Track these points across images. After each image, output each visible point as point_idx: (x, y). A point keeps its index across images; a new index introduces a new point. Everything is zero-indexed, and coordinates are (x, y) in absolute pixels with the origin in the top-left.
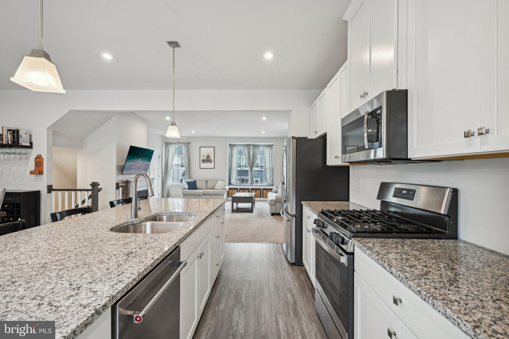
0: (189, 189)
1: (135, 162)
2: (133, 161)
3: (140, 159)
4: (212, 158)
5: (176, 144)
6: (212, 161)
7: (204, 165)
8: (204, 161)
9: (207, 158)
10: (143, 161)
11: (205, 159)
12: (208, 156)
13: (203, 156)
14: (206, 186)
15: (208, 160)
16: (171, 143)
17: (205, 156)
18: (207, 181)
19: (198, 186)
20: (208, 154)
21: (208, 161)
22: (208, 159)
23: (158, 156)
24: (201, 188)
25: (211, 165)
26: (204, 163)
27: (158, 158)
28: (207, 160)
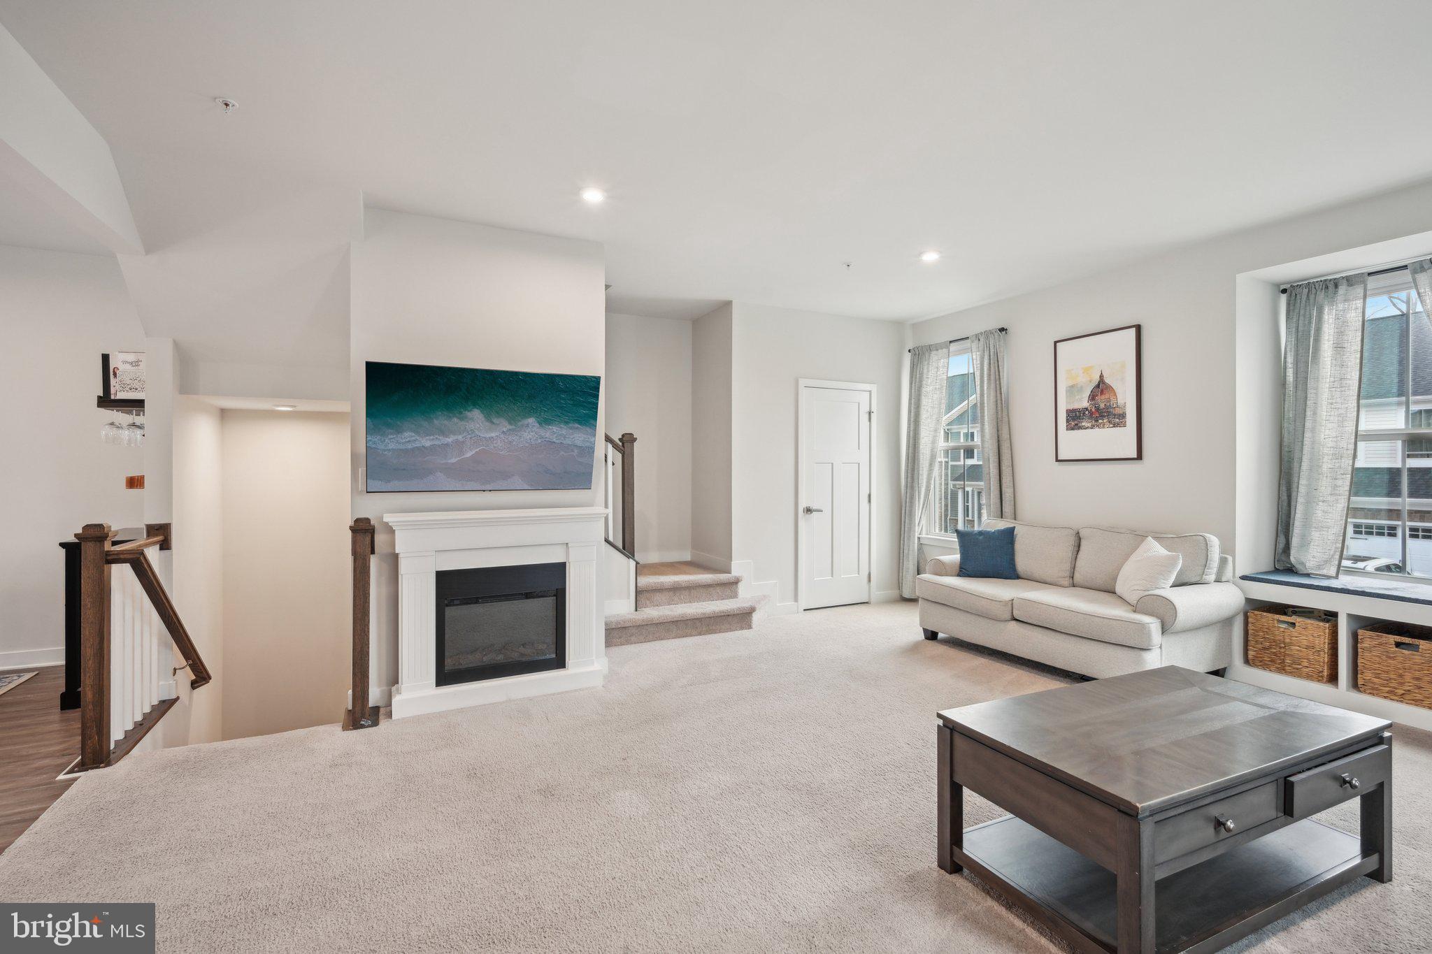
0: (965, 570)
1: (443, 433)
2: (425, 424)
3: (476, 414)
4: (1125, 397)
5: (948, 347)
6: (1123, 416)
7: (1079, 442)
8: (1075, 419)
9: (1092, 397)
10: (504, 425)
11: (1084, 403)
12: (1101, 387)
13: (1072, 389)
14: (1067, 566)
15: (1098, 409)
16: (937, 347)
17: (1081, 390)
18: (1080, 539)
19: (1022, 563)
20: (1101, 376)
21: (1102, 417)
22: (1102, 406)
23: (865, 408)
24: (1038, 572)
25: (1120, 440)
26: (1077, 427)
27: (865, 417)
28: (1091, 413)
